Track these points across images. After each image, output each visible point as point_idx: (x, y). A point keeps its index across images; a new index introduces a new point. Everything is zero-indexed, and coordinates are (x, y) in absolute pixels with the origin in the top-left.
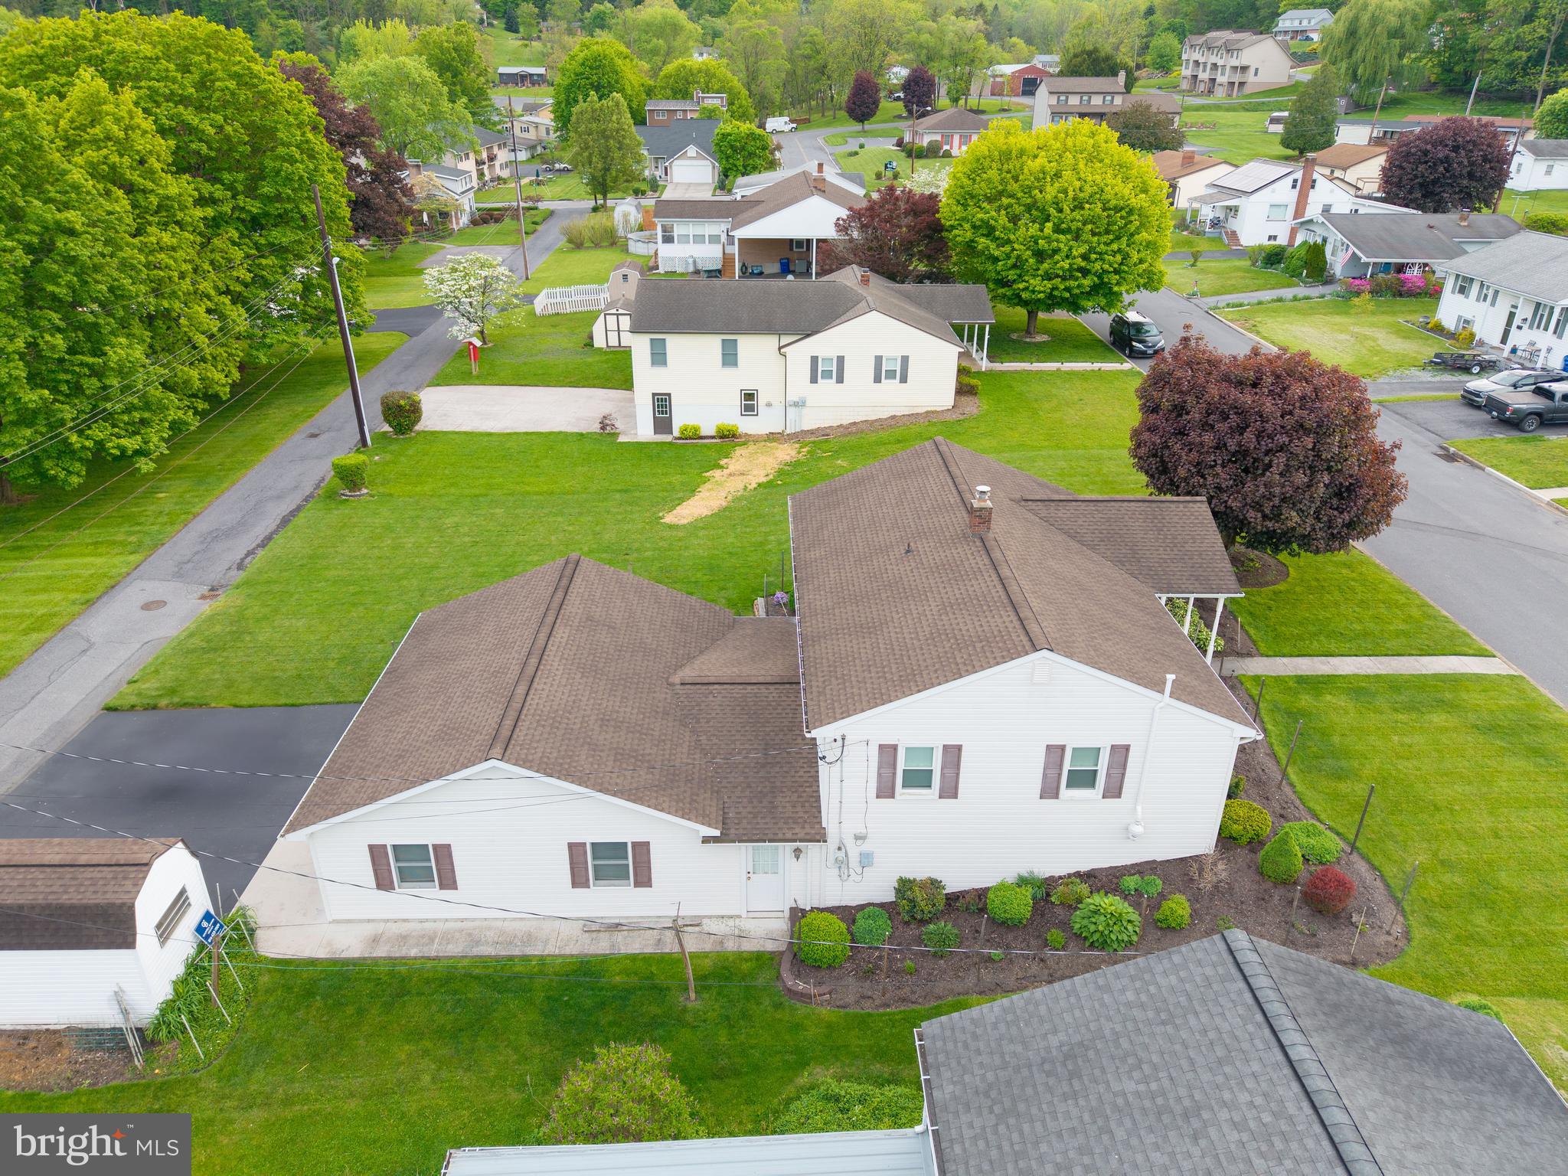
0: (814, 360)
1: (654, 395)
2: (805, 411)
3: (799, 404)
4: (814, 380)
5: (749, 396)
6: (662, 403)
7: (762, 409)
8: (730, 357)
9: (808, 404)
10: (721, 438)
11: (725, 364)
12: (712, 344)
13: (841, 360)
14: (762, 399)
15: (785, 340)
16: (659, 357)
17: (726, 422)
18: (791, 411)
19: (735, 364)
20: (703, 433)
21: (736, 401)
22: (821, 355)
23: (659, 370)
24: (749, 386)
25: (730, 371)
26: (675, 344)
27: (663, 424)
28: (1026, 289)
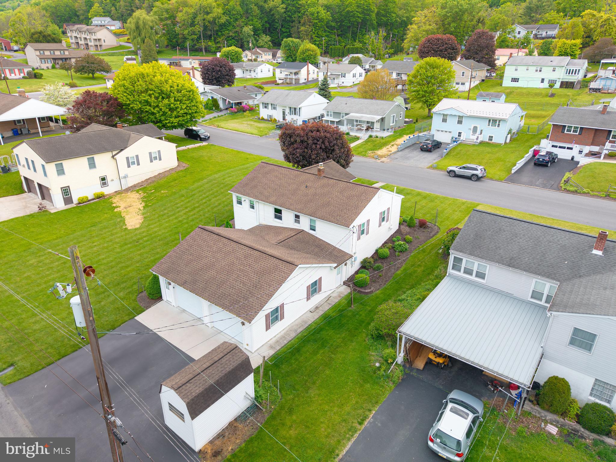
0: (127, 158)
1: (61, 188)
2: (128, 179)
3: (125, 177)
4: (129, 166)
5: (103, 179)
6: (66, 191)
7: (110, 183)
8: (92, 165)
9: (129, 176)
10: (98, 198)
11: (90, 168)
12: (83, 161)
13: (137, 156)
14: (109, 179)
15: (114, 153)
16: (61, 171)
17: (97, 192)
18: (122, 180)
19: (95, 167)
20: (89, 199)
21: (98, 182)
22: (130, 156)
23: (62, 177)
24: (102, 175)
25: (93, 170)
26: (67, 164)
27: (68, 200)
28: (169, 122)
